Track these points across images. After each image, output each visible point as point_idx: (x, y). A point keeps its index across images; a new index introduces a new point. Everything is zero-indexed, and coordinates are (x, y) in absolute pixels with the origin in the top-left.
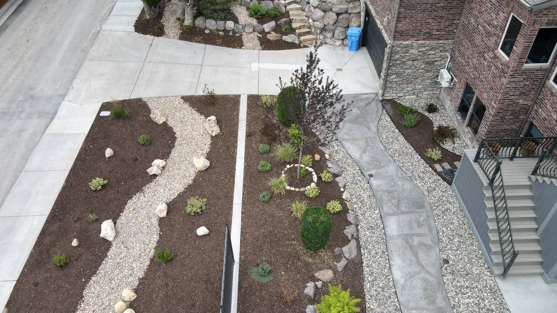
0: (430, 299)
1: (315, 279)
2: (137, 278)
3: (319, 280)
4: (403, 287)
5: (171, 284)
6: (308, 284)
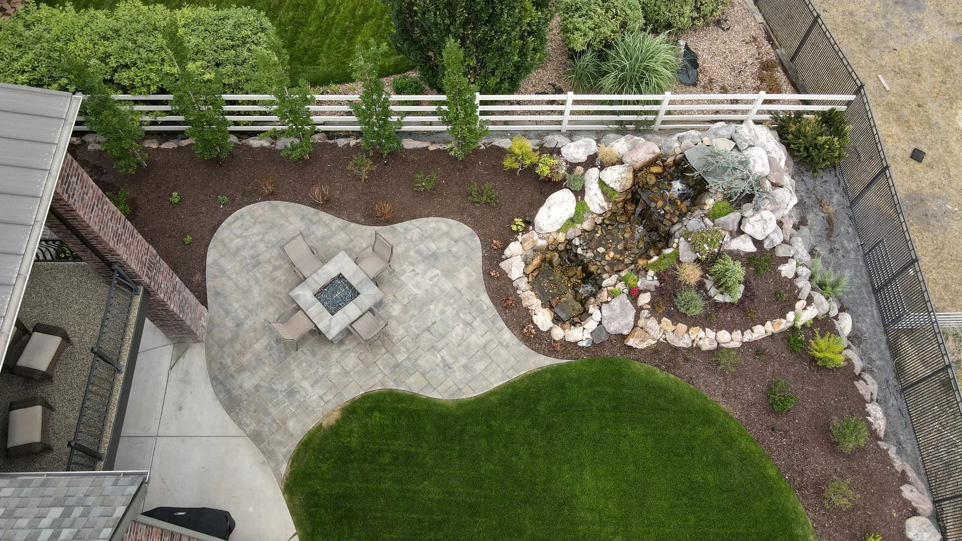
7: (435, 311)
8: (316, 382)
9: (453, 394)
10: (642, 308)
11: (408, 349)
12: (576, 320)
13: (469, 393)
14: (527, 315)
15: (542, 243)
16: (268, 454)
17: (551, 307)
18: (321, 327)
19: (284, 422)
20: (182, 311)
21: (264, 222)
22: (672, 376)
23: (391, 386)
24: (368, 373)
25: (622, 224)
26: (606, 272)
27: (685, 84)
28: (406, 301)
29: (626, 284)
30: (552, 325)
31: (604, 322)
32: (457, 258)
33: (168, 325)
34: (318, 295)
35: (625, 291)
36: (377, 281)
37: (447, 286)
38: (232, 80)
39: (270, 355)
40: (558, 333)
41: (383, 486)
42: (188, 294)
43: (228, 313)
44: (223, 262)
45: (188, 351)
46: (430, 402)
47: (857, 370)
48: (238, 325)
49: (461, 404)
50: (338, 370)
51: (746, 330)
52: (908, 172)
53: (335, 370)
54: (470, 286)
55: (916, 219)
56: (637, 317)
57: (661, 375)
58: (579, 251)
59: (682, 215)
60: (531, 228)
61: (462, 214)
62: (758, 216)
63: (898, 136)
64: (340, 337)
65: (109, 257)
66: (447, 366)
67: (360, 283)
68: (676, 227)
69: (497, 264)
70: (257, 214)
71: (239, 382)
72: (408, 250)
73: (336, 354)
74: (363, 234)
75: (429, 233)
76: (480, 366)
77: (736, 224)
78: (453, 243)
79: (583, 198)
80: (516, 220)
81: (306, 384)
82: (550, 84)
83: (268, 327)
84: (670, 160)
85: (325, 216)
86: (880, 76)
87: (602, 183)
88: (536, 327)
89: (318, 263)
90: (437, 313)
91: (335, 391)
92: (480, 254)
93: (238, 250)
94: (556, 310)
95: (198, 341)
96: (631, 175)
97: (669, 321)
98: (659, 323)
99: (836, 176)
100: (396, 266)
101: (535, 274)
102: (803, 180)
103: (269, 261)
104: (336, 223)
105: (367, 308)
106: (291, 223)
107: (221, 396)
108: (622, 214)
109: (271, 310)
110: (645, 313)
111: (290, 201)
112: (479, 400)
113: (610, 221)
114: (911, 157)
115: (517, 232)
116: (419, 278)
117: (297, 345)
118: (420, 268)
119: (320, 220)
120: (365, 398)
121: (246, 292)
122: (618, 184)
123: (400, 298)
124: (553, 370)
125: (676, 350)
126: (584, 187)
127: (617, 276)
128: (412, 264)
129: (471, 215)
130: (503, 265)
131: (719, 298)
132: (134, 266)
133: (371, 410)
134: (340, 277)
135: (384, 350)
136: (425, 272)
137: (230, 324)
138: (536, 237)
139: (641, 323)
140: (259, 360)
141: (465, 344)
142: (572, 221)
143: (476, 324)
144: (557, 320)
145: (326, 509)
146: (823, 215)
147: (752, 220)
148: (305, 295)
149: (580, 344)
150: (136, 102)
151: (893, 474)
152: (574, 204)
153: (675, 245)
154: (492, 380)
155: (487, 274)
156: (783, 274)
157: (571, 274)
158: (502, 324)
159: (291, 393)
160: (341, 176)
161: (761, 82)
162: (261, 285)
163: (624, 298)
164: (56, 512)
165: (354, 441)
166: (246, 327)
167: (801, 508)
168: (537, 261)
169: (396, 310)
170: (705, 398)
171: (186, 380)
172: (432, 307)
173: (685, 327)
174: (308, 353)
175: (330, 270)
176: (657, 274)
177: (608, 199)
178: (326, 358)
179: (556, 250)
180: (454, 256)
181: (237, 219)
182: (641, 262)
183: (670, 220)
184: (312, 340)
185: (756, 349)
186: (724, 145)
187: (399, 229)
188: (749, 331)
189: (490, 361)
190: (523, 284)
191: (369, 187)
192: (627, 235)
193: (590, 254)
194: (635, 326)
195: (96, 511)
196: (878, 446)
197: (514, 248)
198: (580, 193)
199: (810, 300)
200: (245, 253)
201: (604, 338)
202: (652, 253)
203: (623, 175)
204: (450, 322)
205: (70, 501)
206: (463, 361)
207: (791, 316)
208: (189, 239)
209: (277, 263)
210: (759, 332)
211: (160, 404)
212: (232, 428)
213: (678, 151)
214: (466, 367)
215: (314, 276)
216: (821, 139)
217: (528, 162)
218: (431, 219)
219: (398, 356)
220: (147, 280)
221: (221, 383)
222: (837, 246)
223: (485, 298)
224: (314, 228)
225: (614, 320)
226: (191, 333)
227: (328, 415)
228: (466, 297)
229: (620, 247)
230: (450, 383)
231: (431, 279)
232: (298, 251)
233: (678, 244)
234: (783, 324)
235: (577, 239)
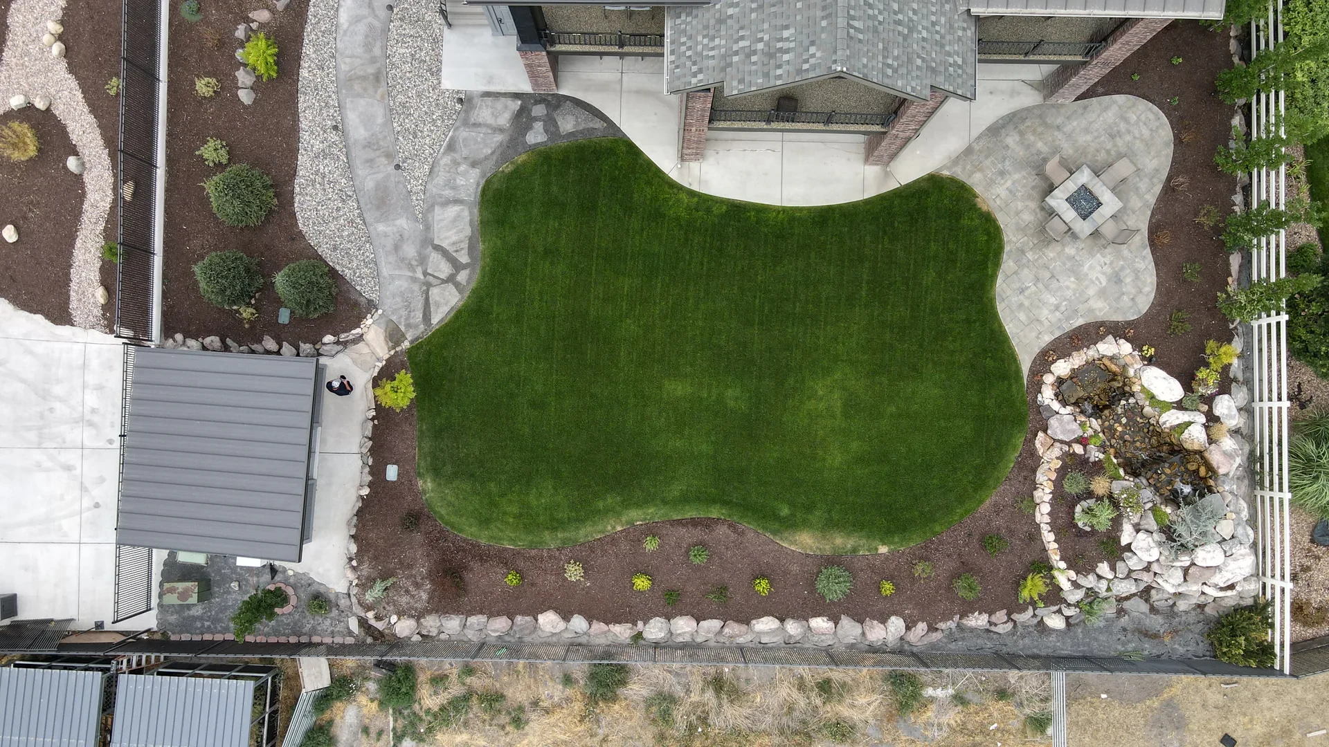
0: (368, 47)
1: (248, 20)
2: (60, 7)
3: (253, 21)
4: (345, 32)
5: (96, 17)
6: (239, 27)
7: (1070, 282)
8: (1011, 192)
9: (1000, 295)
10: (1070, 446)
11: (1037, 260)
12: (1060, 397)
13: (1000, 307)
14: (1065, 354)
15: (1131, 372)
16: (956, 161)
17: (1071, 378)
18: (1056, 191)
19: (981, 170)
20: (1070, 86)
21: (1152, 138)
22: (1012, 465)
23: (1007, 248)
24: (1017, 230)
25: (1150, 440)
26: (1103, 423)
27: (1313, 531)
28: (1077, 258)
29: (1091, 436)
30: (1056, 375)
31: (1058, 416)
32: (1118, 299)
33: (1058, 76)
34: (1084, 188)
35: (1086, 435)
36: (1096, 234)
37: (1091, 292)
38: (1298, 96)
39: (1032, 155)
40: (1049, 379)
41: (932, 243)
42: (1084, 88)
43: (1068, 118)
44: (1115, 108)
45: (1037, 92)
46: (994, 277)
47: (1015, 616)
48: (1058, 127)
49: (992, 301)
50: (1020, 207)
51: (1051, 526)
52: (1209, 726)
53: (1020, 205)
54: (1091, 310)
55: (1158, 716)
56: (1062, 442)
57: (1014, 456)
58: (1123, 402)
59: (1157, 489)
60: (1146, 363)
61: (1160, 305)
62: (1153, 545)
63: (1252, 729)
64: (1047, 207)
65: (1111, 39)
66: (1022, 291)
67: (1094, 220)
68: (1144, 481)
69: (1111, 333)
70: (1160, 131)
71: (1011, 134)
72: (1124, 259)
73: (1033, 205)
74: (1141, 222)
75: (1141, 277)
76: (1022, 316)
77: (1146, 527)
78: (1132, 297)
79: (1174, 408)
80: (1153, 349)
81: (1009, 183)
82: (1312, 397)
83: (1056, 150)
84: (1211, 482)
85: (1158, 188)
86: (1324, 732)
87: (1189, 424)
88: (1054, 361)
89: (1112, 185)
90: (1067, 283)
91: (1003, 206)
92: (1120, 319)
93: (1126, 120)
94: (1069, 381)
95: (1045, 99)
96: (1196, 447)
97: (1058, 466)
98: (1057, 458)
99: (1204, 656)
100: (1109, 249)
101: (1102, 366)
102: (1199, 622)
103: (1115, 145)
104: (1151, 199)
105: (1072, 227)
106: (1151, 161)
107: (1000, 121)
108: (1159, 442)
109: (1071, 152)
110: (1066, 448)
111: (1174, 158)
112: (994, 316)
113: (1153, 431)
114: (1226, 734)
115: (1141, 350)
116: (1099, 268)
117: (1041, 174)
118: (1108, 270)
119: (1153, 185)
120: (998, 230)
121: (1087, 131)
122: (1187, 436)
123: (1081, 253)
124: (1018, 371)
125: (1034, 471)
126: (1186, 409)
127: (1099, 430)
128: (1112, 263)
129: (1158, 313)
130: (1110, 337)
131: (1078, 509)
132: (1105, 55)
133: (988, 234)
134: (1099, 204)
135: (1036, 242)
136: (1104, 273)
137: (1059, 121)
138: (1137, 366)
139: (1058, 444)
140: (1028, 147)
141: (1041, 304)
142: (1152, 397)
143: (1057, 314)
144: (1060, 381)
145: (917, 204)
146: (1161, 632)
147: (1150, 539)
148: (1084, 177)
149: (1039, 395)
150: (1276, 11)
151: (935, 620)
152: (1168, 400)
153: (1127, 478)
154: (1011, 325)
155: (1102, 324)
156: (1100, 565)
157: (1102, 396)
158: (1057, 334)
159: (1002, 173)
160: (1199, 200)
161: (1317, 609)
162: (1093, 141)
163: (1079, 433)
164: (960, 61)
165: (965, 222)
166: (1056, 133)
167: (912, 544)
168: (1114, 368)
169: (1070, 250)
170: (994, 488)
171: (1013, 93)
172: (1072, 279)
173: (1053, 478)
174: (1034, 184)
175: (1105, 196)
176: (1100, 461)
177: (1173, 428)
178: (1030, 197)
179: (1125, 385)
180: (1119, 298)
181: (1156, 115)
182: (1112, 451)
183: (1152, 477)
184: (1045, 185)
185: (1034, 535)
186: (1225, 528)
187: (1145, 252)
188: (1050, 529)
189: (1026, 324)
190: (1091, 353)
191: (1188, 225)
192: (1138, 444)
193: (1120, 410)
194: (1055, 440)
195: (960, 81)
196: (955, 614)
197: (1126, 348)
198: (1180, 406)
199: (1076, 585)
200: (1123, 126)
201: (1045, 415)
202: (1121, 460)
203: (1196, 440)
204: (1059, 294)
205: (964, 66)
206: (1026, 303)
207: (1063, 565)
208: (1136, 78)
209: (1113, 153)
210: (1048, 537)
211: (995, 78)
212: (976, 133)
213: (1221, 489)
214: (1021, 305)
215: (1101, 183)
216: (1242, 640)
217: (1211, 360)
218: (1155, 278)
219: (1031, 253)
220: (1094, 63)
221: (1011, 120)
222: (1129, 636)
223: (1080, 322)
224: (1147, 180)
225: (1060, 424)
226: (1052, 93)
227: (985, 202)
228: (1081, 307)
229: (1127, 437)
230: (1009, 292)
231: (1097, 278)
232: (1123, 168)
233: (1128, 480)
234: (1055, 558)
235: (1134, 401)
